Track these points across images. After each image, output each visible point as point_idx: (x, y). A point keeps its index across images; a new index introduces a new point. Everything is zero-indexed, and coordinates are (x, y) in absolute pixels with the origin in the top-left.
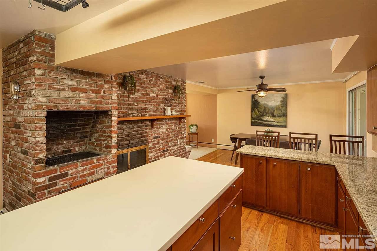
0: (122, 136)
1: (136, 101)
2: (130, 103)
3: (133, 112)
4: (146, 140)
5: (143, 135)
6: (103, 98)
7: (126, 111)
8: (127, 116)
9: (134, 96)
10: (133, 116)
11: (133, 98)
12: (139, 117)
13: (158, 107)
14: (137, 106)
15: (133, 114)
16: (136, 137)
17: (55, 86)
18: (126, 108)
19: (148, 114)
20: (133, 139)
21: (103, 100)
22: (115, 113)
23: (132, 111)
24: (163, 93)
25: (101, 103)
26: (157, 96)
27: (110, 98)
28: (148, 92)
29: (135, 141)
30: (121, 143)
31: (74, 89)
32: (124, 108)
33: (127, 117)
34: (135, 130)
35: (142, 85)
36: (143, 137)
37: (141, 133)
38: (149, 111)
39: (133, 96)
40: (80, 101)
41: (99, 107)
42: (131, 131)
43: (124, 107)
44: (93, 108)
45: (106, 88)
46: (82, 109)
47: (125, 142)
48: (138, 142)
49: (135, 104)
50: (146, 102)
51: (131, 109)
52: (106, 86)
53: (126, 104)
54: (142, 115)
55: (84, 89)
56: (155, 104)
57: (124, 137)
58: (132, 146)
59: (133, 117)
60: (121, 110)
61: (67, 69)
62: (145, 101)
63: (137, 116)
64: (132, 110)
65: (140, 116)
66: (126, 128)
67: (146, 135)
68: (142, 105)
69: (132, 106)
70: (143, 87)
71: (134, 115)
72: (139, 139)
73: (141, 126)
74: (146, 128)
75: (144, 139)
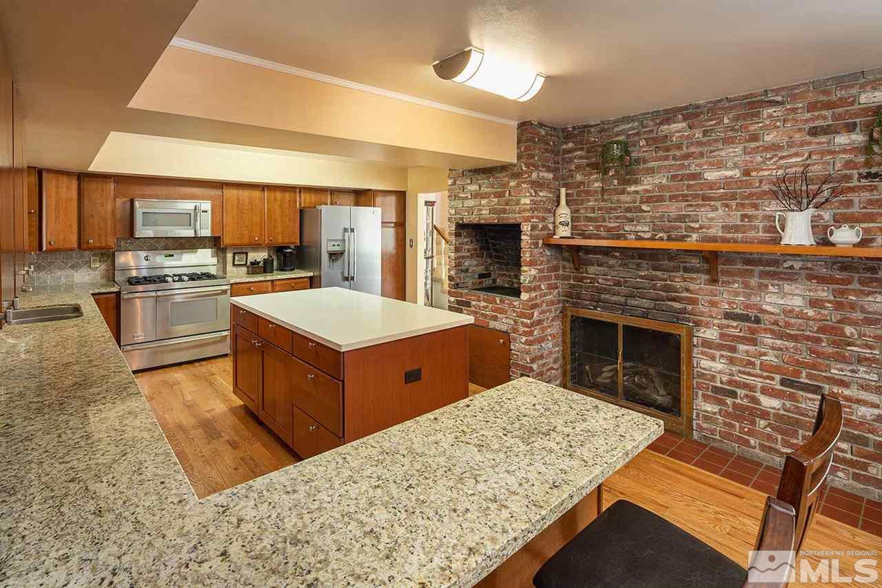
0: (604, 282)
1: (648, 200)
2: (627, 205)
3: (639, 228)
4: (684, 311)
5: (673, 294)
6: (507, 204)
7: (617, 224)
8: (618, 237)
9: (639, 188)
10: (639, 238)
11: (636, 192)
12: (657, 242)
13: (750, 212)
14: (650, 213)
15: (639, 234)
16: (648, 294)
17: (461, 195)
18: (618, 218)
19: (695, 236)
20: (638, 297)
21: (507, 207)
22: (526, 228)
23: (633, 225)
24: (782, 158)
25: (504, 211)
26: (747, 173)
27: (518, 203)
28: (693, 169)
29: (646, 303)
30: (603, 296)
31: (476, 195)
32: (610, 218)
33: (618, 239)
34: (645, 275)
35: (671, 153)
36: (674, 300)
37: (667, 289)
38: (701, 228)
39: (636, 189)
40: (481, 210)
41: (503, 219)
42: (629, 275)
43: (612, 215)
44: (494, 219)
45: (512, 187)
46: (483, 222)
47: (615, 298)
48: (654, 308)
49: (645, 207)
50: (687, 201)
51: (631, 220)
52: (512, 183)
53: (615, 209)
54: (668, 236)
55: (486, 193)
56: (733, 203)
57: (609, 284)
58: (633, 312)
59: (637, 239)
60: (604, 224)
61: (470, 171)
62: (687, 195)
63: (652, 239)
64: (635, 223)
65: (661, 239)
66: (616, 264)
67: (688, 297)
68: (673, 209)
69: (635, 215)
70: (674, 158)
71: (640, 236)
72: (657, 302)
73: (664, 267)
74: (686, 275)
75: (677, 305)
